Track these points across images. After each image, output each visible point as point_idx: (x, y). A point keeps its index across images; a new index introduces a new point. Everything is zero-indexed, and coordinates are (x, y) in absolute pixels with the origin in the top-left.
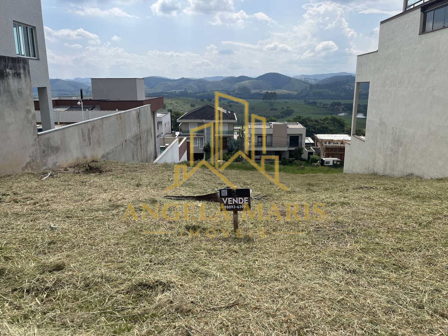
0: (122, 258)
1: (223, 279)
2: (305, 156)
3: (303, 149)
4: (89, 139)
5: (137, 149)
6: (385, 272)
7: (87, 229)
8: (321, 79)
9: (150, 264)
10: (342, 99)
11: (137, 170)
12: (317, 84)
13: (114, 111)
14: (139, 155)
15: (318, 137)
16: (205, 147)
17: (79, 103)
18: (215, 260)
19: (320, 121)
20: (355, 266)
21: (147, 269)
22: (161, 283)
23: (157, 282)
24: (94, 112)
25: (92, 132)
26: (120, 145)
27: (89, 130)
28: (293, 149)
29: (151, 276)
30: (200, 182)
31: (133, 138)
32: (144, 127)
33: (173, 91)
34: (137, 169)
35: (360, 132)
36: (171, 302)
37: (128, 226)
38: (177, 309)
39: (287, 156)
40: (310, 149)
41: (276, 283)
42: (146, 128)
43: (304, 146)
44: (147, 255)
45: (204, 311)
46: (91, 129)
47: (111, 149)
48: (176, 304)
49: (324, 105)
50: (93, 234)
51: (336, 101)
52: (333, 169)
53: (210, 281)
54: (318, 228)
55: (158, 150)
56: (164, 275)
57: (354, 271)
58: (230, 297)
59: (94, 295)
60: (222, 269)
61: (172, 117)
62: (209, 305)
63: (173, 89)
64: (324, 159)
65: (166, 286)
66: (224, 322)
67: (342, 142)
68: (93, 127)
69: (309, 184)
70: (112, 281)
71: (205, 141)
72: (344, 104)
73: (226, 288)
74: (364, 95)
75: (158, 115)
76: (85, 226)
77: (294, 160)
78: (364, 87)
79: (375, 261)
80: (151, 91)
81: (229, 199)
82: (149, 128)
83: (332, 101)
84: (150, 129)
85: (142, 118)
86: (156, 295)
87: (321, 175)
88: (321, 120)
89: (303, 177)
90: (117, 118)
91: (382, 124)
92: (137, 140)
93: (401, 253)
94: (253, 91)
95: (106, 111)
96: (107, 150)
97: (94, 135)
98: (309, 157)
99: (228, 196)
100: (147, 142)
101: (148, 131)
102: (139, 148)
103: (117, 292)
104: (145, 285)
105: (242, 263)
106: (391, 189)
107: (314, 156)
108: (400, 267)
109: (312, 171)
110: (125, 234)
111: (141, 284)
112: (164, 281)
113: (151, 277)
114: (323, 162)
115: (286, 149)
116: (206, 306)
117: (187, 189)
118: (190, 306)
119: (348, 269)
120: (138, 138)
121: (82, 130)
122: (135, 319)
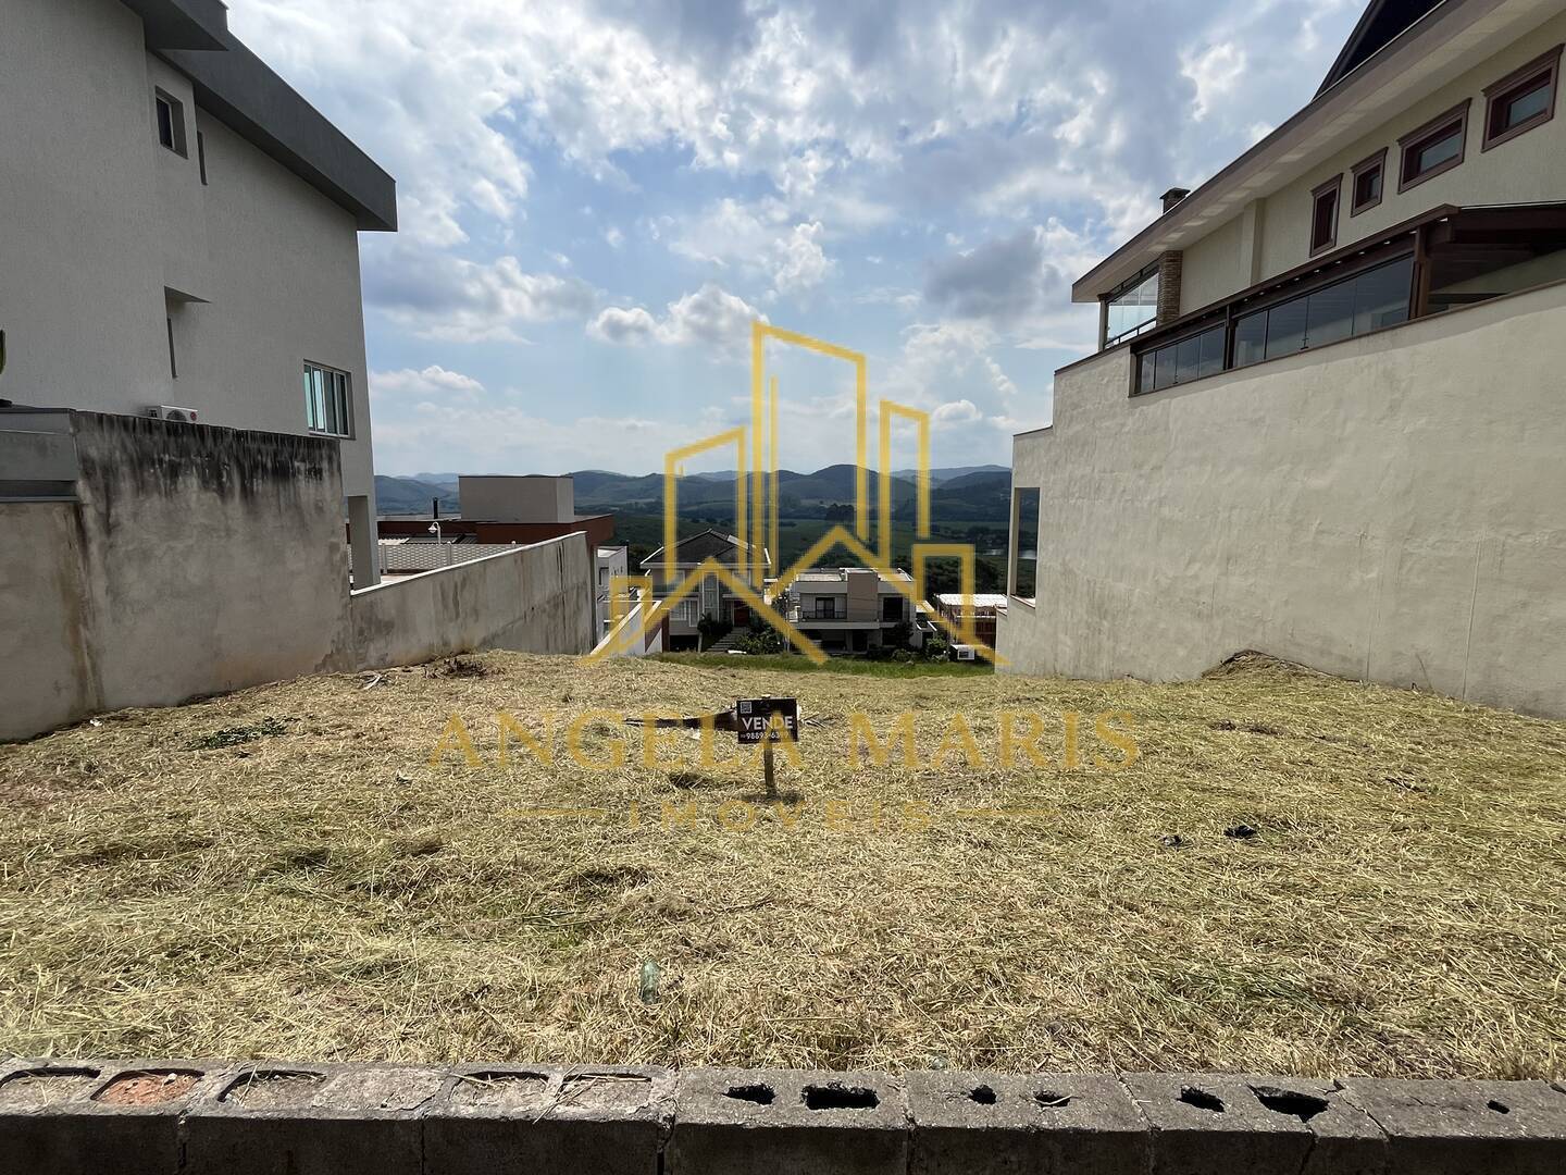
0: (548, 832)
1: (746, 863)
2: (916, 640)
3: (911, 625)
4: (456, 604)
5: (556, 626)
6: (1041, 845)
7: (473, 782)
8: (946, 478)
9: (604, 842)
10: (990, 520)
11: (558, 671)
12: (939, 489)
13: (508, 546)
14: (559, 641)
15: (943, 601)
16: (702, 621)
17: (432, 528)
18: (729, 834)
19: (946, 567)
20: (988, 835)
21: (599, 849)
22: (629, 871)
23: (620, 869)
24: (463, 547)
25: (462, 591)
26: (520, 618)
27: (456, 587)
28: (891, 625)
29: (610, 859)
30: (693, 694)
31: (548, 602)
32: (572, 580)
33: (633, 501)
34: (560, 668)
35: (1026, 589)
36: (651, 900)
37: (554, 776)
38: (662, 911)
39: (879, 641)
40: (926, 626)
41: (844, 867)
42: (575, 582)
43: (913, 619)
44: (596, 828)
45: (711, 913)
46: (459, 584)
47: (501, 625)
48: (659, 901)
49: (953, 532)
50: (483, 791)
51: (980, 524)
52: (974, 668)
53: (722, 867)
54: (928, 774)
55: (600, 628)
56: (634, 857)
57: (987, 845)
58: (759, 891)
59: (504, 893)
60: (742, 847)
61: (629, 557)
62: (721, 904)
63: (631, 496)
64: (956, 647)
65: (638, 876)
66: (748, 925)
67: (993, 611)
68: (466, 577)
69: (921, 697)
70: (536, 869)
71: (701, 607)
72: (995, 532)
73: (750, 876)
74: (1030, 514)
75: (602, 553)
76: (467, 776)
77: (893, 650)
78: (1030, 497)
79: (1026, 827)
80: (586, 502)
81: (756, 719)
82: (581, 580)
83: (972, 524)
84: (585, 583)
85: (569, 561)
86: (621, 891)
87: (948, 680)
88: (948, 563)
89: (911, 683)
90: (516, 561)
91: (1067, 572)
92: (556, 606)
93: (1074, 814)
94: (806, 502)
95: (490, 546)
96: (493, 629)
97: (467, 597)
98: (925, 643)
99: (753, 715)
100: (578, 610)
101: (579, 588)
102: (561, 626)
103: (547, 888)
104: (599, 876)
105: (781, 837)
106: (1074, 700)
107: (936, 641)
108: (1069, 836)
109: (931, 672)
110: (548, 791)
111: (589, 875)
112: (635, 866)
113: (611, 862)
114: (954, 651)
115: (876, 626)
116: (714, 906)
117: (668, 706)
118: (685, 906)
119: (975, 841)
120: (558, 602)
121: (442, 585)
122: (585, 929)
